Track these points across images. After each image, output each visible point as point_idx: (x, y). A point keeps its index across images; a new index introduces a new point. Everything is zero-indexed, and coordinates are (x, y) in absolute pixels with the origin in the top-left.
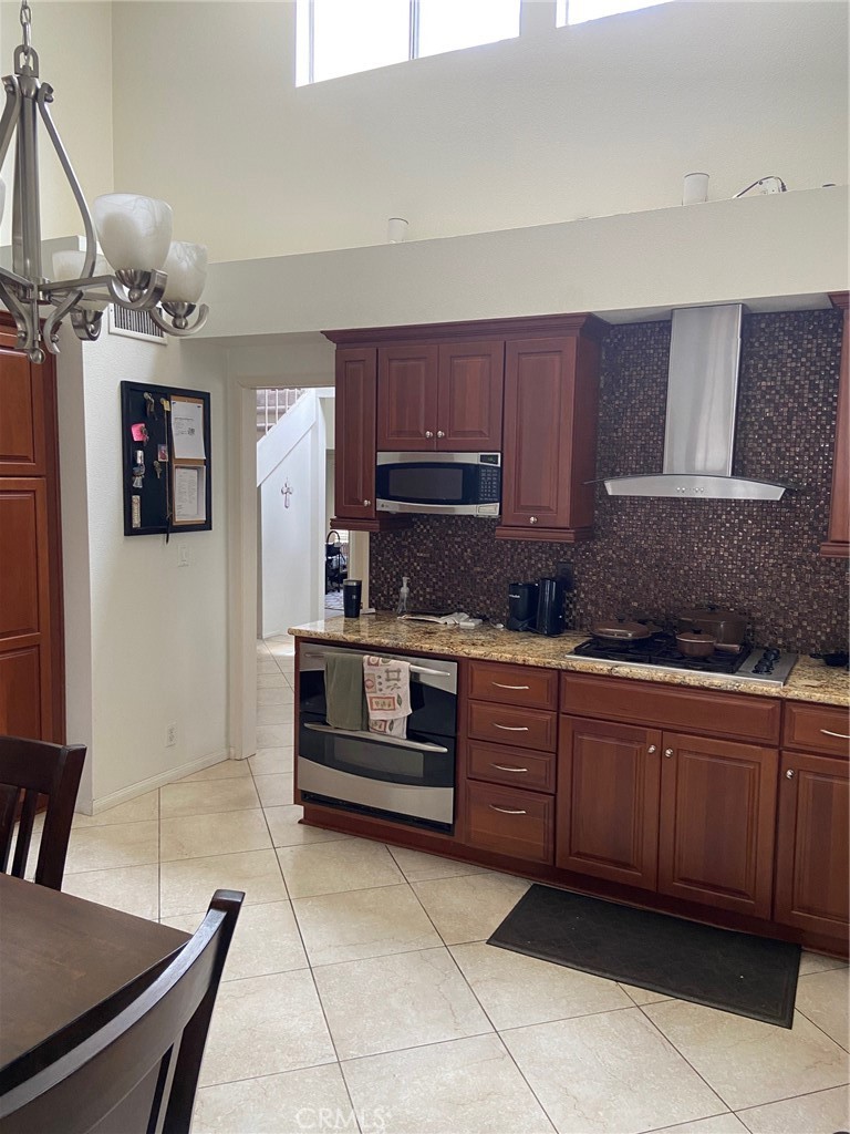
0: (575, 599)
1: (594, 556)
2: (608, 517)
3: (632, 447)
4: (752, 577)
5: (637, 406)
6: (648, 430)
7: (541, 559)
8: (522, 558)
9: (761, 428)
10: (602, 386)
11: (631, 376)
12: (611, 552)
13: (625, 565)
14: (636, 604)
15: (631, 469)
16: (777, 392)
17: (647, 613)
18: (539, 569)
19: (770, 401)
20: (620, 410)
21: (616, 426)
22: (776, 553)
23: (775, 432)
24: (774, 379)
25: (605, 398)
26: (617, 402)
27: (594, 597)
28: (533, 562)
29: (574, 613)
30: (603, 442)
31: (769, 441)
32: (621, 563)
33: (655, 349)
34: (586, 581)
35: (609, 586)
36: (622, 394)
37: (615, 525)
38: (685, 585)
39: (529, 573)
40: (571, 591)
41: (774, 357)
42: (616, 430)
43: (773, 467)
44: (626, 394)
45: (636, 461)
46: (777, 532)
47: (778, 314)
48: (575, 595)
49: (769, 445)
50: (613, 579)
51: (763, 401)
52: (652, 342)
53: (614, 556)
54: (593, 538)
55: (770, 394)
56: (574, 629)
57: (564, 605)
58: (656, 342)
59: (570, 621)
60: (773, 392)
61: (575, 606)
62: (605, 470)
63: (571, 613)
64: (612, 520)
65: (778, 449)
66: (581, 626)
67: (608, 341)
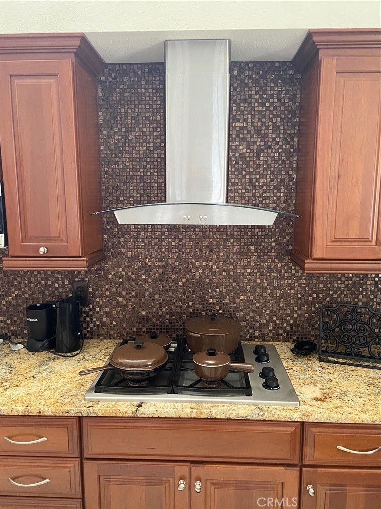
0: (91, 313)
1: (106, 274)
2: (115, 240)
3: (132, 178)
4: (234, 284)
5: (134, 141)
6: (145, 163)
7: (57, 279)
8: (39, 279)
9: (237, 163)
10: (101, 121)
11: (126, 113)
12: (120, 270)
13: (133, 280)
14: (144, 313)
15: (133, 197)
16: (249, 132)
17: (154, 319)
18: (56, 289)
19: (243, 139)
20: (120, 144)
21: (117, 159)
22: (252, 264)
23: (248, 166)
24: (245, 120)
25: (105, 132)
26: (116, 137)
27: (108, 310)
28: (50, 283)
29: (91, 325)
30: (106, 173)
31: (244, 173)
32: (130, 279)
33: (145, 89)
34: (100, 296)
35: (121, 299)
36: (119, 129)
37: (123, 247)
38: (184, 294)
39: (47, 292)
40: (88, 306)
41: (244, 101)
42: (117, 163)
43: (247, 195)
44: (123, 130)
45: (137, 190)
46: (252, 247)
47: (247, 63)
48: (91, 309)
49: (244, 177)
50: (124, 293)
51: (238, 139)
52: (143, 83)
53: (124, 273)
54: (104, 259)
55: (243, 134)
56: (92, 338)
57: (82, 319)
58: (147, 82)
59: (88, 332)
60: (245, 132)
61: (91, 319)
62: (111, 198)
63: (88, 325)
64: (119, 242)
65: (251, 180)
66: (98, 335)
67: (103, 78)
